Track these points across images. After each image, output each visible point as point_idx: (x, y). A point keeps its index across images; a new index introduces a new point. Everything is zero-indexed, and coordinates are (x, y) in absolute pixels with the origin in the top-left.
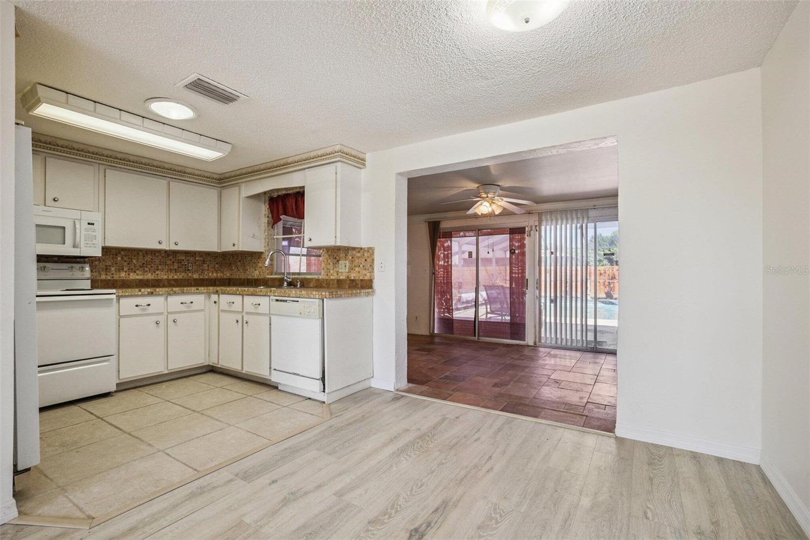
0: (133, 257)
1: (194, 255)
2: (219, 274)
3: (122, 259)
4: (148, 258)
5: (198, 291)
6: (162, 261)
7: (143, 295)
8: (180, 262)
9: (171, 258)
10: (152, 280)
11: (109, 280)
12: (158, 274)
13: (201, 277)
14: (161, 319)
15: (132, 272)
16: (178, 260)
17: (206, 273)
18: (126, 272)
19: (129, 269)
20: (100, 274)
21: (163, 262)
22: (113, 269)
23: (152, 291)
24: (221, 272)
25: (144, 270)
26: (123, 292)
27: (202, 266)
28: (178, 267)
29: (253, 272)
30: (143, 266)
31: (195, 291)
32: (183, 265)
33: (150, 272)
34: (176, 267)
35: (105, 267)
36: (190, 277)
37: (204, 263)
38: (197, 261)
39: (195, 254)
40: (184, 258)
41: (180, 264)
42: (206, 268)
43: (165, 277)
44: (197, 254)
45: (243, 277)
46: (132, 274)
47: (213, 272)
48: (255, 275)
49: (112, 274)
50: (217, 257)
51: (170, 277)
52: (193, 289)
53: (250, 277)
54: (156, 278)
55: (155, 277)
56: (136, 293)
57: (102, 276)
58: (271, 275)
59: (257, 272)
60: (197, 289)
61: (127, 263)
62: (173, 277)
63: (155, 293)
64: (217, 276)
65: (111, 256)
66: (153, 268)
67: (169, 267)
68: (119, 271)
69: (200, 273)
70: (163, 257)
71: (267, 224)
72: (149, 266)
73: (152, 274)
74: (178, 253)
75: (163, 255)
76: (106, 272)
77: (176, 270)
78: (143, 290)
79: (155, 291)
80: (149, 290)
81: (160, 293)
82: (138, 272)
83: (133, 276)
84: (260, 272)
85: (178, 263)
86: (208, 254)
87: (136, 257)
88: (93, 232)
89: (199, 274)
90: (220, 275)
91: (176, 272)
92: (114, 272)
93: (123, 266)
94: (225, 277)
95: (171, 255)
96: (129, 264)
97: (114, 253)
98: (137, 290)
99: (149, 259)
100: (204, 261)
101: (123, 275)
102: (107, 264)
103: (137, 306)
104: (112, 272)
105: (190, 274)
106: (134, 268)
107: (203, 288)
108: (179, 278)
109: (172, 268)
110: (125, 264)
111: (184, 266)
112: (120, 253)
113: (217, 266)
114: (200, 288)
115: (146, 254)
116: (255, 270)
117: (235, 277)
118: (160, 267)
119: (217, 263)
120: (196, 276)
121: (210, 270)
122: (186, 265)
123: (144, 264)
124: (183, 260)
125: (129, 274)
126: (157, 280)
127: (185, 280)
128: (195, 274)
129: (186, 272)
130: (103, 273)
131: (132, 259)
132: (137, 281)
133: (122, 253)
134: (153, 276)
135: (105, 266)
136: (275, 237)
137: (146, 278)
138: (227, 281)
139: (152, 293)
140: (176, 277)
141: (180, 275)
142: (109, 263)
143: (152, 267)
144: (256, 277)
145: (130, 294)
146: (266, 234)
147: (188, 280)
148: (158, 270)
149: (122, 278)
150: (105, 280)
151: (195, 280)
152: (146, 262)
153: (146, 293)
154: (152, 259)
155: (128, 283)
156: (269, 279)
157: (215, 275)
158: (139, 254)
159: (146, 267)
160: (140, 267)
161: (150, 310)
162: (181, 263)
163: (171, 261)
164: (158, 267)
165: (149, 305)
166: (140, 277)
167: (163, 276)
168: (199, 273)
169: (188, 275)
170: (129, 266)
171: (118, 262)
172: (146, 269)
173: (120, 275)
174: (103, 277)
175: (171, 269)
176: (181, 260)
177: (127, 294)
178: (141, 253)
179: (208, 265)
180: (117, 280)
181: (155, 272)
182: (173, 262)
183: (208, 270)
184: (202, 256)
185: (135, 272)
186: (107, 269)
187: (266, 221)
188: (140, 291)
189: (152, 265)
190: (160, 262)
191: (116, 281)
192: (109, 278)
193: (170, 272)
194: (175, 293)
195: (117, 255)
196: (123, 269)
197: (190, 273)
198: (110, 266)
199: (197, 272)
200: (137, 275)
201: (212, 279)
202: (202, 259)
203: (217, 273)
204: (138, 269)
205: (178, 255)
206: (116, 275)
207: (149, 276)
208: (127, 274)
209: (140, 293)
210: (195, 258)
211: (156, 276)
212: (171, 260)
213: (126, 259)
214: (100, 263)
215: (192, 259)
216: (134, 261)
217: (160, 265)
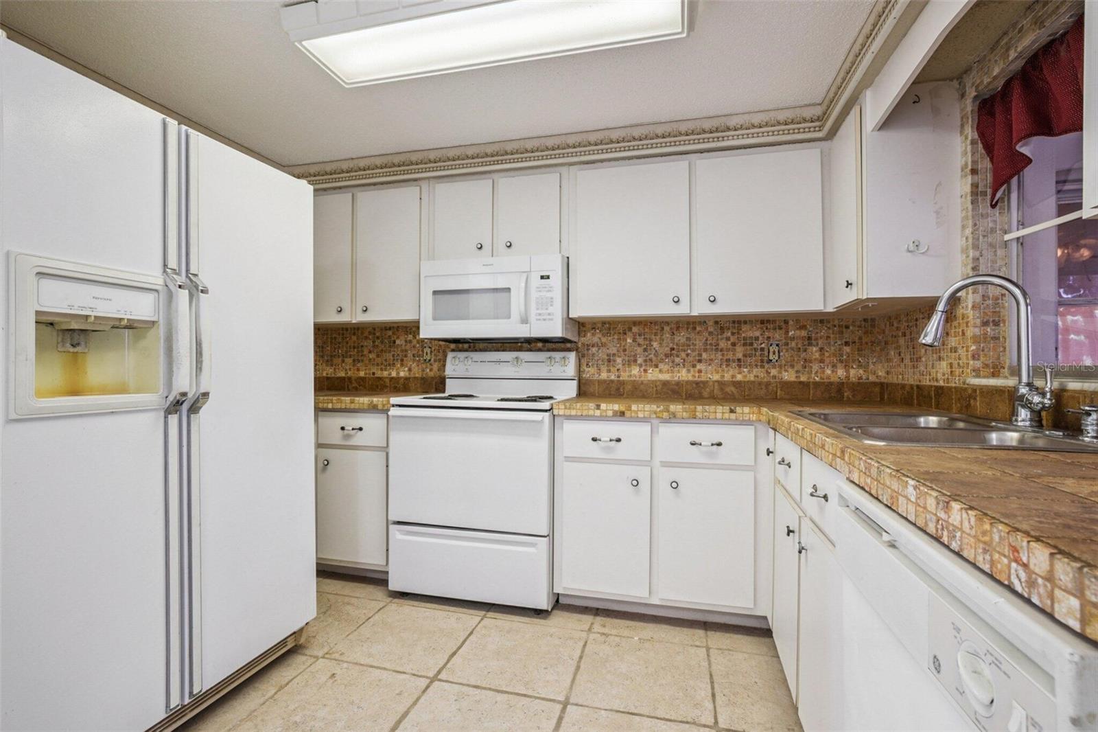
0: (653, 337)
1: (784, 326)
2: (852, 372)
3: (633, 341)
4: (681, 337)
5: (733, 416)
6: (709, 342)
7: (603, 418)
8: (748, 343)
9: (729, 334)
10: (687, 382)
11: (612, 381)
12: (700, 371)
13: (803, 379)
14: (643, 474)
15: (651, 366)
16: (745, 339)
17: (815, 367)
18: (641, 366)
19: (645, 361)
20: (600, 370)
21: (711, 344)
22: (619, 360)
23: (622, 409)
24: (860, 366)
25: (673, 362)
26: (566, 408)
27: (805, 351)
28: (745, 356)
29: (933, 367)
30: (671, 355)
31: (727, 416)
32: (756, 350)
33: (684, 367)
34: (740, 355)
35: (607, 358)
36: (774, 377)
37: (810, 344)
38: (793, 339)
39: (786, 322)
40: (757, 334)
41: (748, 348)
42: (817, 355)
43: (716, 377)
44: (791, 323)
45: (911, 382)
46: (650, 371)
47: (834, 366)
48: (939, 376)
49: (618, 370)
50: (847, 327)
51: (727, 377)
52: (721, 410)
53: (926, 382)
54: (696, 379)
55: (694, 376)
56: (591, 413)
57: (602, 374)
58: (994, 375)
59: (944, 364)
60: (732, 411)
61: (642, 348)
62: (733, 376)
63: (628, 414)
64: (848, 377)
65: (616, 337)
66: (690, 359)
67: (723, 355)
68: (629, 365)
69: (798, 367)
70: (710, 333)
71: (969, 198)
72: (683, 355)
73: (689, 371)
74: (745, 322)
75: (711, 329)
76: (608, 366)
77: (739, 360)
78: (603, 406)
79: (629, 409)
80: (616, 407)
81: (641, 415)
82: (661, 366)
83: (654, 375)
84: (951, 365)
85: (745, 345)
86: (822, 321)
87: (658, 338)
88: (549, 291)
89: (797, 372)
90: (855, 373)
91: (740, 366)
92: (620, 366)
93: (635, 356)
94: (872, 378)
95: (729, 329)
96: (645, 350)
97: (621, 331)
98: (592, 405)
99: (683, 340)
100: (809, 338)
101: (635, 371)
102: (610, 351)
103: (594, 440)
104: (618, 367)
105: (774, 372)
106: (654, 359)
107: (746, 410)
108: (747, 379)
109: (730, 356)
110: (640, 350)
111: (758, 353)
112: (630, 329)
113: (847, 349)
114: (739, 410)
115: (678, 328)
116: (940, 359)
117: (895, 381)
118: (704, 355)
119: (847, 344)
120: (789, 376)
121: (827, 361)
122: (762, 349)
123: (672, 349)
124: (757, 339)
125: (645, 371)
126: (697, 383)
127: (760, 384)
128: (786, 371)
129: (762, 367)
130: (604, 368)
131: (651, 340)
132: (658, 383)
133: (635, 329)
134: (690, 375)
135: (608, 355)
136: (1007, 237)
137: (676, 379)
138: (877, 389)
139: (622, 414)
140: (739, 377)
141: (749, 372)
142: (614, 350)
143: (688, 355)
144: (941, 383)
145: (579, 414)
146: (968, 231)
147: (768, 384)
148: (700, 361)
149: (634, 378)
150: (605, 381)
151: (786, 385)
152: (677, 345)
153: (610, 413)
154: (689, 339)
155: (642, 387)
156: (974, 389)
157: (841, 372)
158: (663, 329)
159: (678, 356)
160: (667, 356)
161: (621, 451)
162: (751, 344)
163: (729, 343)
164: (700, 355)
165: (619, 440)
166: (666, 377)
167: (711, 374)
168: (796, 369)
169: (768, 373)
170: (646, 354)
171: (627, 347)
172: (677, 360)
173: (631, 371)
174: (604, 376)
175: (728, 360)
176: (751, 338)
177: (573, 413)
178: (667, 328)
179: (821, 349)
180: (624, 380)
181: (694, 366)
182: (734, 344)
183: (822, 361)
184: (803, 327)
185: (656, 366)
186: (609, 361)
187: (968, 189)
188: (598, 407)
189: (689, 351)
190: (706, 344)
191: (623, 383)
192: (613, 377)
193: (727, 366)
194: (673, 418)
195: (625, 334)
196: (635, 361)
197: (774, 367)
198: (614, 355)
199: (792, 366)
200: (661, 371)
201: (831, 384)
202: (804, 333)
203: (847, 367)
204: (662, 361)
205: (744, 327)
206: (625, 371)
207: (684, 375)
208: (642, 370)
209: (598, 413)
210: (787, 332)
211: (697, 375)
212: (728, 339)
213: (640, 340)
214: (599, 349)
215: (778, 335)
216: (655, 344)
217: (705, 350)
